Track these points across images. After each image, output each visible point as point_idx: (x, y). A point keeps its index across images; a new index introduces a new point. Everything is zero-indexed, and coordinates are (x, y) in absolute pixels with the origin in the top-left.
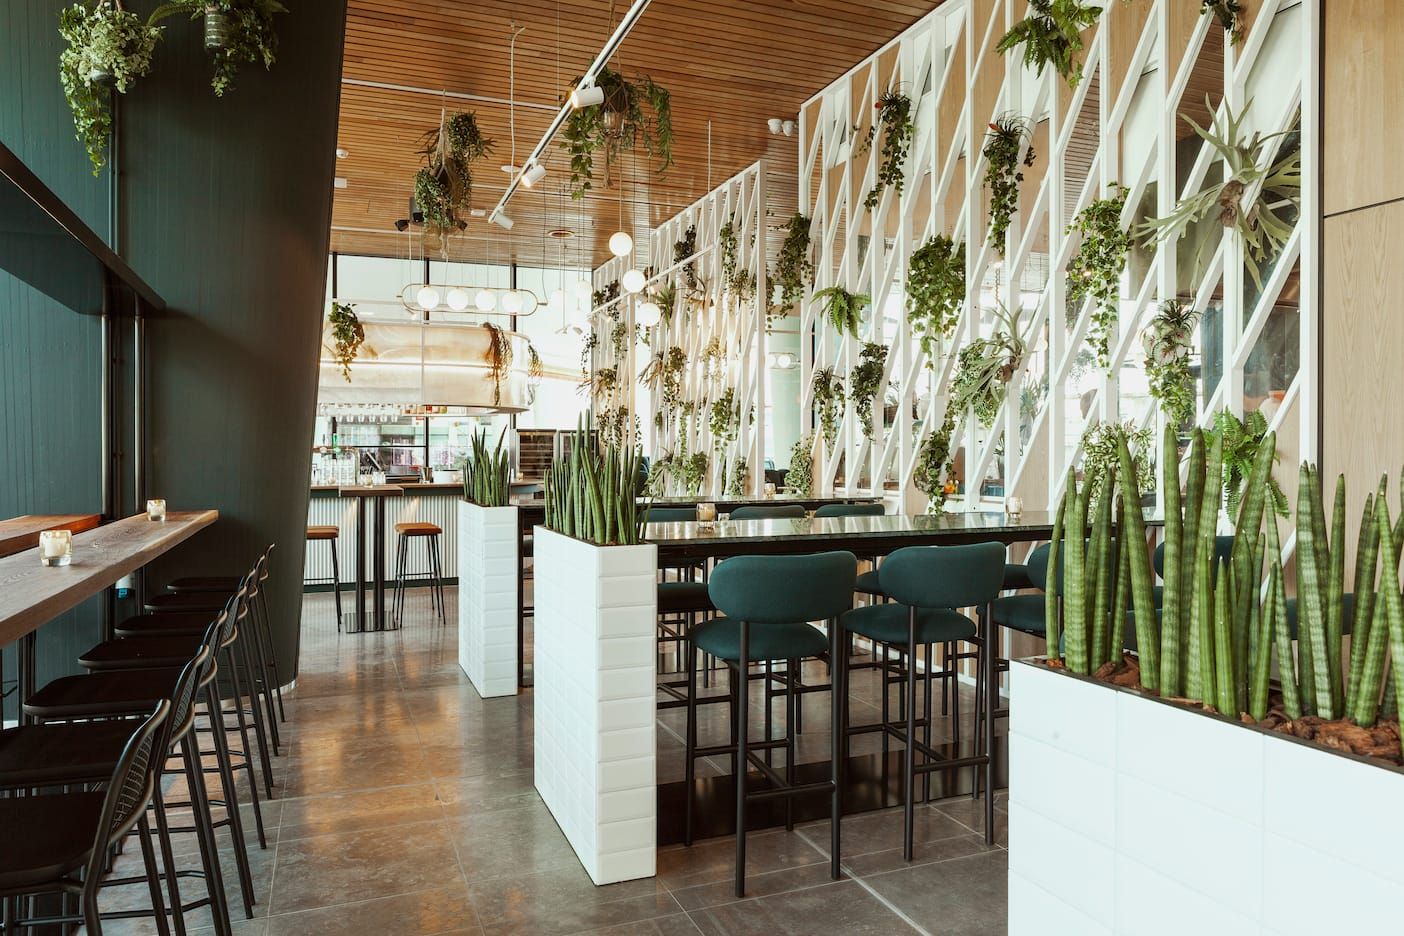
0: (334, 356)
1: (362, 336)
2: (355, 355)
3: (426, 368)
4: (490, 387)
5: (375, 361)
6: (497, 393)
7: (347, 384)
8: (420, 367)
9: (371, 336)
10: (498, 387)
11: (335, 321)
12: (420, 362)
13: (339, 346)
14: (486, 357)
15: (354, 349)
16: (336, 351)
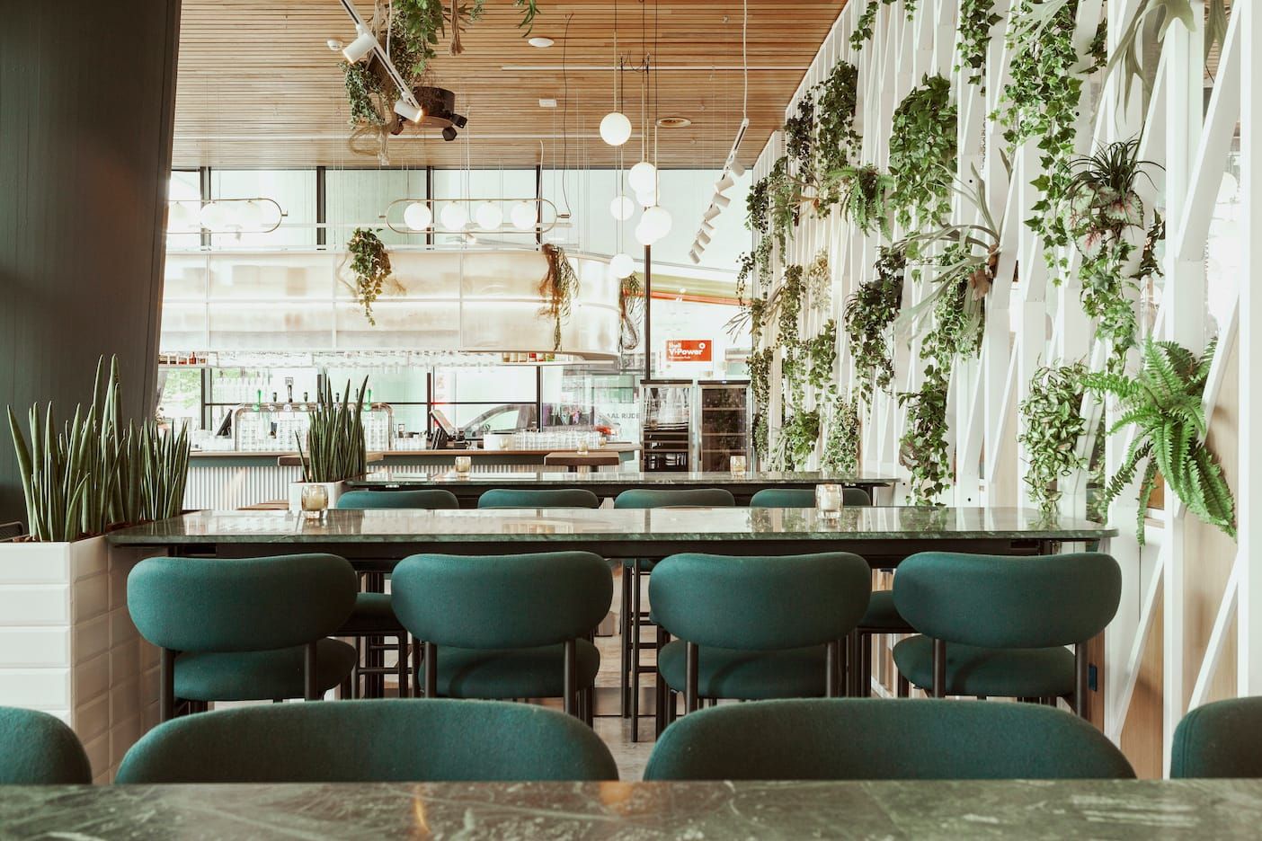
0: (354, 293)
1: (387, 268)
2: (378, 292)
3: (466, 306)
4: (548, 325)
5: (402, 297)
6: (558, 336)
7: (369, 327)
8: (458, 304)
9: (399, 269)
10: (558, 326)
11: (354, 251)
12: (459, 297)
13: (359, 281)
14: (542, 290)
15: (378, 285)
16: (355, 286)
